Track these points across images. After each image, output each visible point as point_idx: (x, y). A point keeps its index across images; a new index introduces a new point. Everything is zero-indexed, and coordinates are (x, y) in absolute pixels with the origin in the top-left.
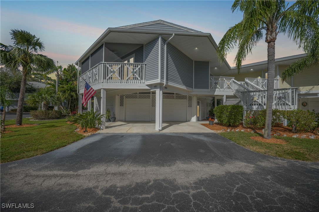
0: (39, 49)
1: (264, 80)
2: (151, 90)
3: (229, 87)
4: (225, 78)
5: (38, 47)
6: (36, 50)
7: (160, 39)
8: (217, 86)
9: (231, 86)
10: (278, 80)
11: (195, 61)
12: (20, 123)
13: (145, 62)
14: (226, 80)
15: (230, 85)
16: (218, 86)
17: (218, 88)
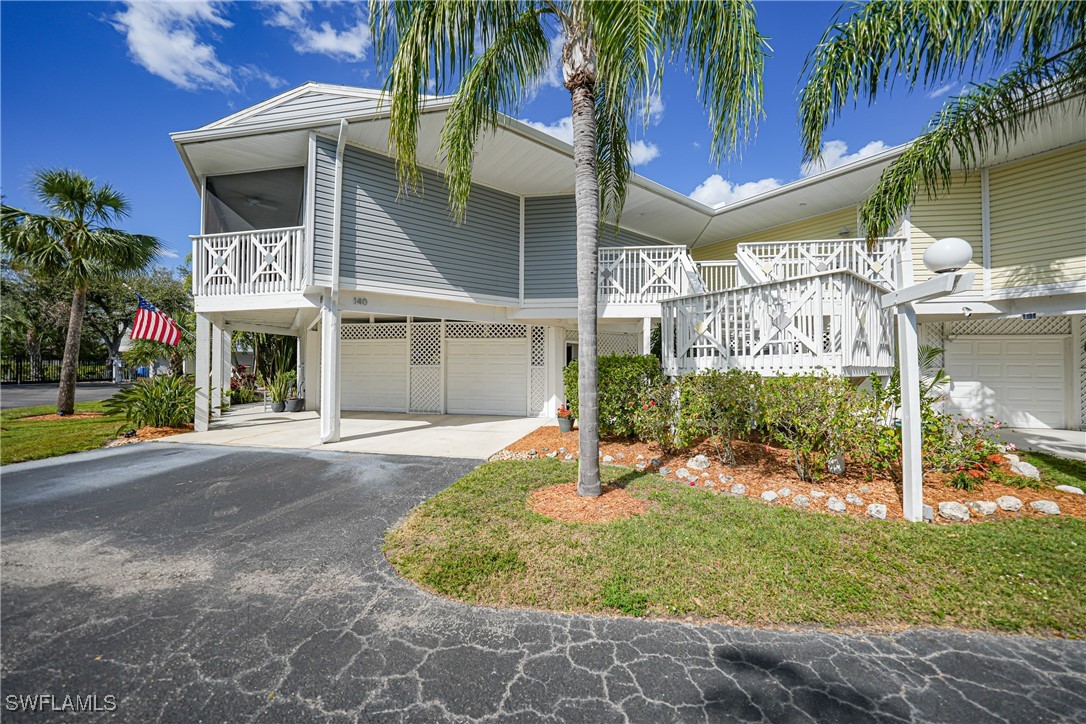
0: (113, 213)
1: (829, 246)
3: (662, 284)
4: (643, 250)
5: (110, 208)
6: (105, 216)
8: (611, 284)
9: (670, 282)
10: (905, 240)
11: (527, 200)
12: (67, 410)
14: (649, 261)
15: (666, 278)
16: (614, 282)
17: (617, 291)
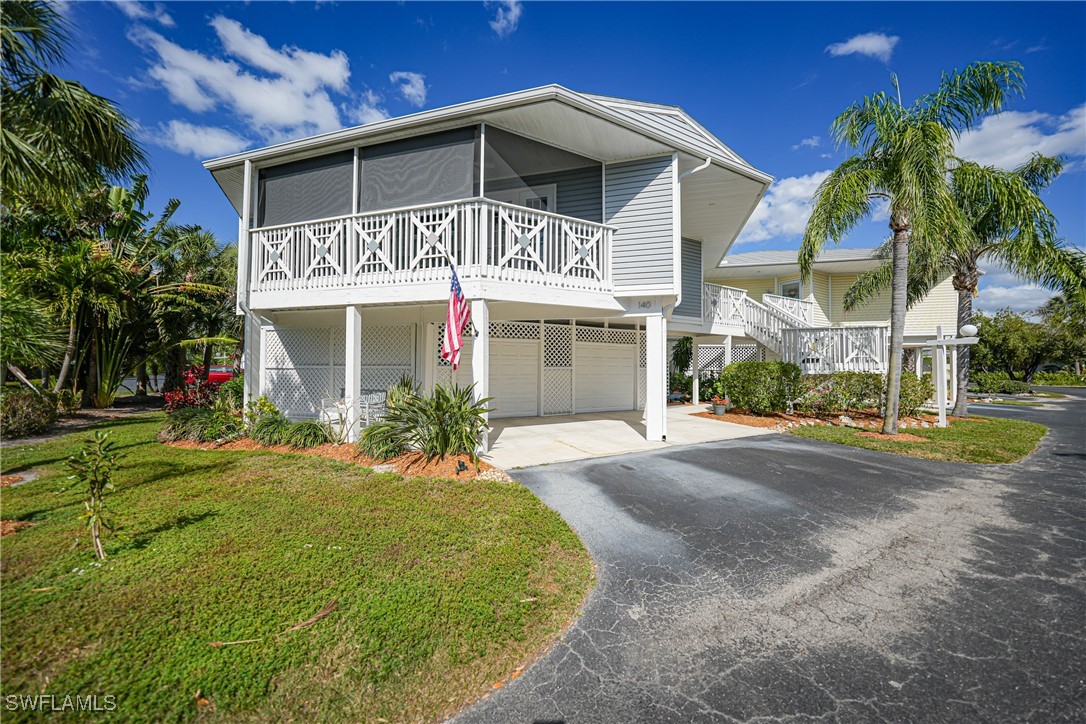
2: (627, 315)
4: (730, 289)
7: (675, 163)
8: (716, 311)
9: (741, 313)
13: (610, 221)
14: (732, 297)
15: (739, 310)
16: (718, 309)
17: (718, 315)
